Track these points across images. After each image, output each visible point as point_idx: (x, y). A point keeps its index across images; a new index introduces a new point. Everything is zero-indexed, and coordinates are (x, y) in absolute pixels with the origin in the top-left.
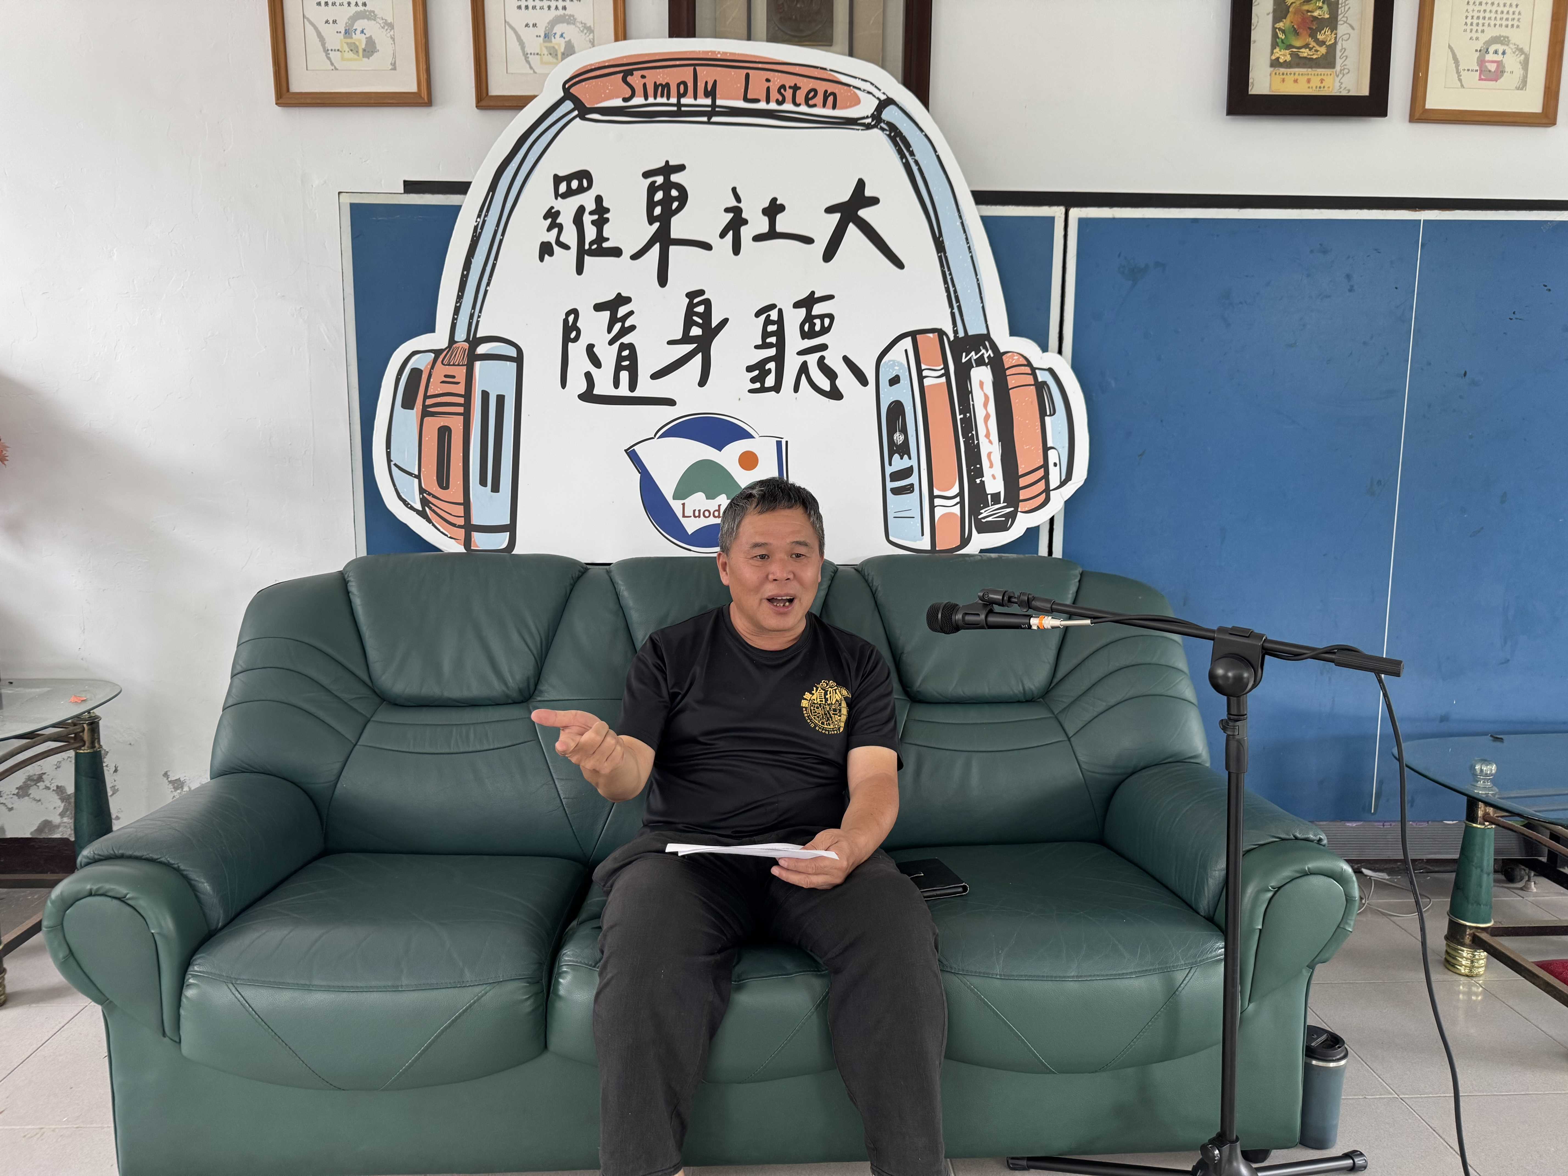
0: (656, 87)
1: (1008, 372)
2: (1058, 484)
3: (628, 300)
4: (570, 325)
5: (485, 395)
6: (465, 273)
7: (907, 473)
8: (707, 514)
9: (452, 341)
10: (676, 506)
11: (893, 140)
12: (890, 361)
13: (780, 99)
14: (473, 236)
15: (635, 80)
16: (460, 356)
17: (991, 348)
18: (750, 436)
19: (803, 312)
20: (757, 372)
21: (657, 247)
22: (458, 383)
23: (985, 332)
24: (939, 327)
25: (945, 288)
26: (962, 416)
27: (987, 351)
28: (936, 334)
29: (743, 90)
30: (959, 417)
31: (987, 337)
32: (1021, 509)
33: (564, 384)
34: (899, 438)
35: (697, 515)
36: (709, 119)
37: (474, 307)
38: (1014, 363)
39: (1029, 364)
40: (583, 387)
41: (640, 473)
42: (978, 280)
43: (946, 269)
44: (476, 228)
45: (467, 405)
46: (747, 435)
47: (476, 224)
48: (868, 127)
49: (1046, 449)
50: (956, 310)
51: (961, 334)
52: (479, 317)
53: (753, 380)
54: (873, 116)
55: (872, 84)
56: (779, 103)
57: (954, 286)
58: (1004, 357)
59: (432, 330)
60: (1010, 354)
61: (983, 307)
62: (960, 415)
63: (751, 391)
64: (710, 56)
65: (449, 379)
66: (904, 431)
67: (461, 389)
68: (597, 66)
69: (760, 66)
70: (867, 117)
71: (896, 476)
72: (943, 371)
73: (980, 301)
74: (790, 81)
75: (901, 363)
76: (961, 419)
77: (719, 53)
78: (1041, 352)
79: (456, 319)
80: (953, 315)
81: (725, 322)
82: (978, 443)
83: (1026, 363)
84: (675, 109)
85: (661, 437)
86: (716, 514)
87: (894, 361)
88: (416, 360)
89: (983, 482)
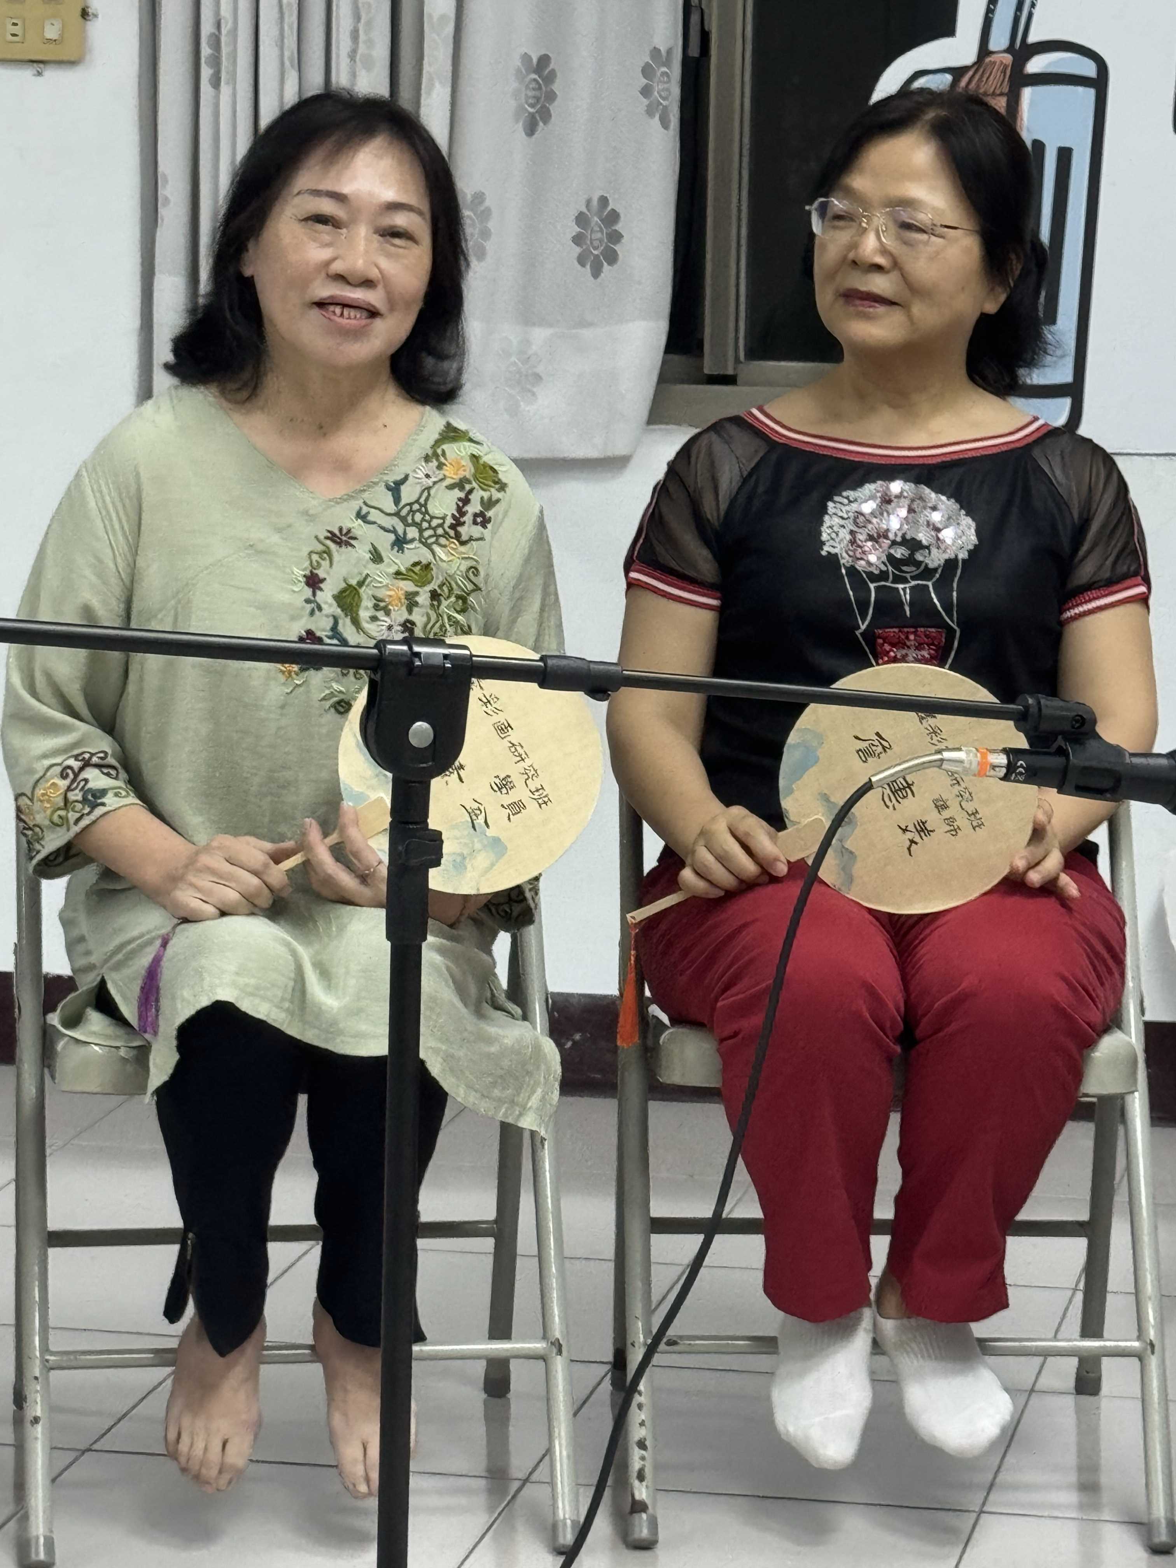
9: (984, 51)
16: (997, 80)
59: (950, 31)
79: (993, 12)
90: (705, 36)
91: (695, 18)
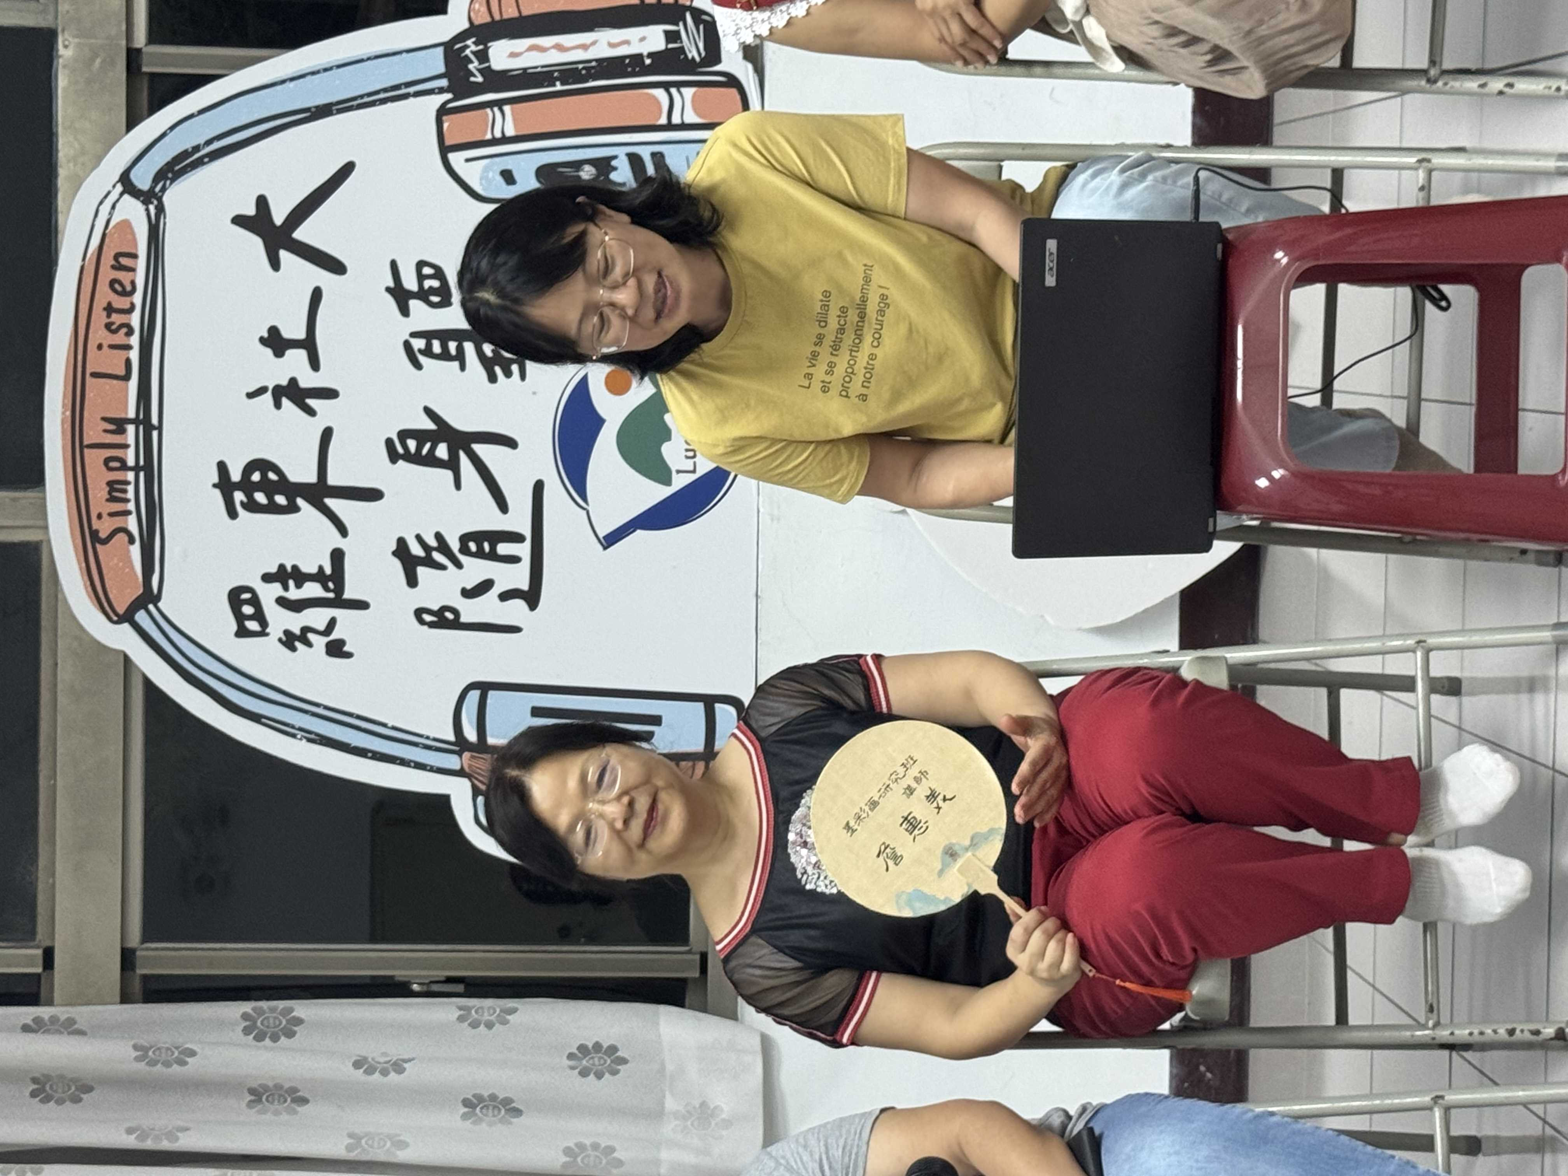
0: (112, 499)
1: (497, 17)
3: (401, 542)
4: (435, 619)
6: (370, 755)
7: (635, 161)
9: (460, 773)
10: (679, 482)
11: (178, 175)
12: (481, 184)
13: (124, 330)
14: (321, 744)
15: (104, 527)
17: (464, 41)
18: (584, 379)
19: (415, 305)
20: (498, 370)
21: (330, 502)
23: (440, 50)
24: (434, 114)
25: (380, 104)
26: (558, 83)
27: (467, 47)
28: (444, 118)
29: (115, 382)
30: (559, 87)
31: (448, 46)
33: (515, 629)
34: (587, 172)
36: (154, 428)
37: (415, 744)
38: (484, 9)
40: (519, 604)
41: (634, 531)
42: (369, 59)
43: (355, 103)
44: (310, 740)
46: (583, 383)
47: (304, 741)
48: (160, 209)
50: (412, 90)
51: (444, 82)
52: (428, 738)
53: (508, 374)
54: (146, 202)
55: (101, 203)
56: (130, 332)
57: (377, 92)
58: (476, 22)
59: (446, 798)
60: (472, 14)
61: (407, 51)
62: (554, 85)
63: (522, 377)
64: (68, 425)
66: (577, 165)
68: (86, 578)
69: (80, 357)
70: (147, 210)
72: (496, 109)
73: (398, 56)
74: (100, 317)
75: (484, 167)
76: (562, 84)
77: (63, 413)
79: (433, 767)
80: (417, 94)
81: (428, 412)
82: (596, 60)
84: (142, 474)
85: (585, 499)
87: (481, 179)
89: (650, 55)
90: (449, 980)
91: (435, 988)
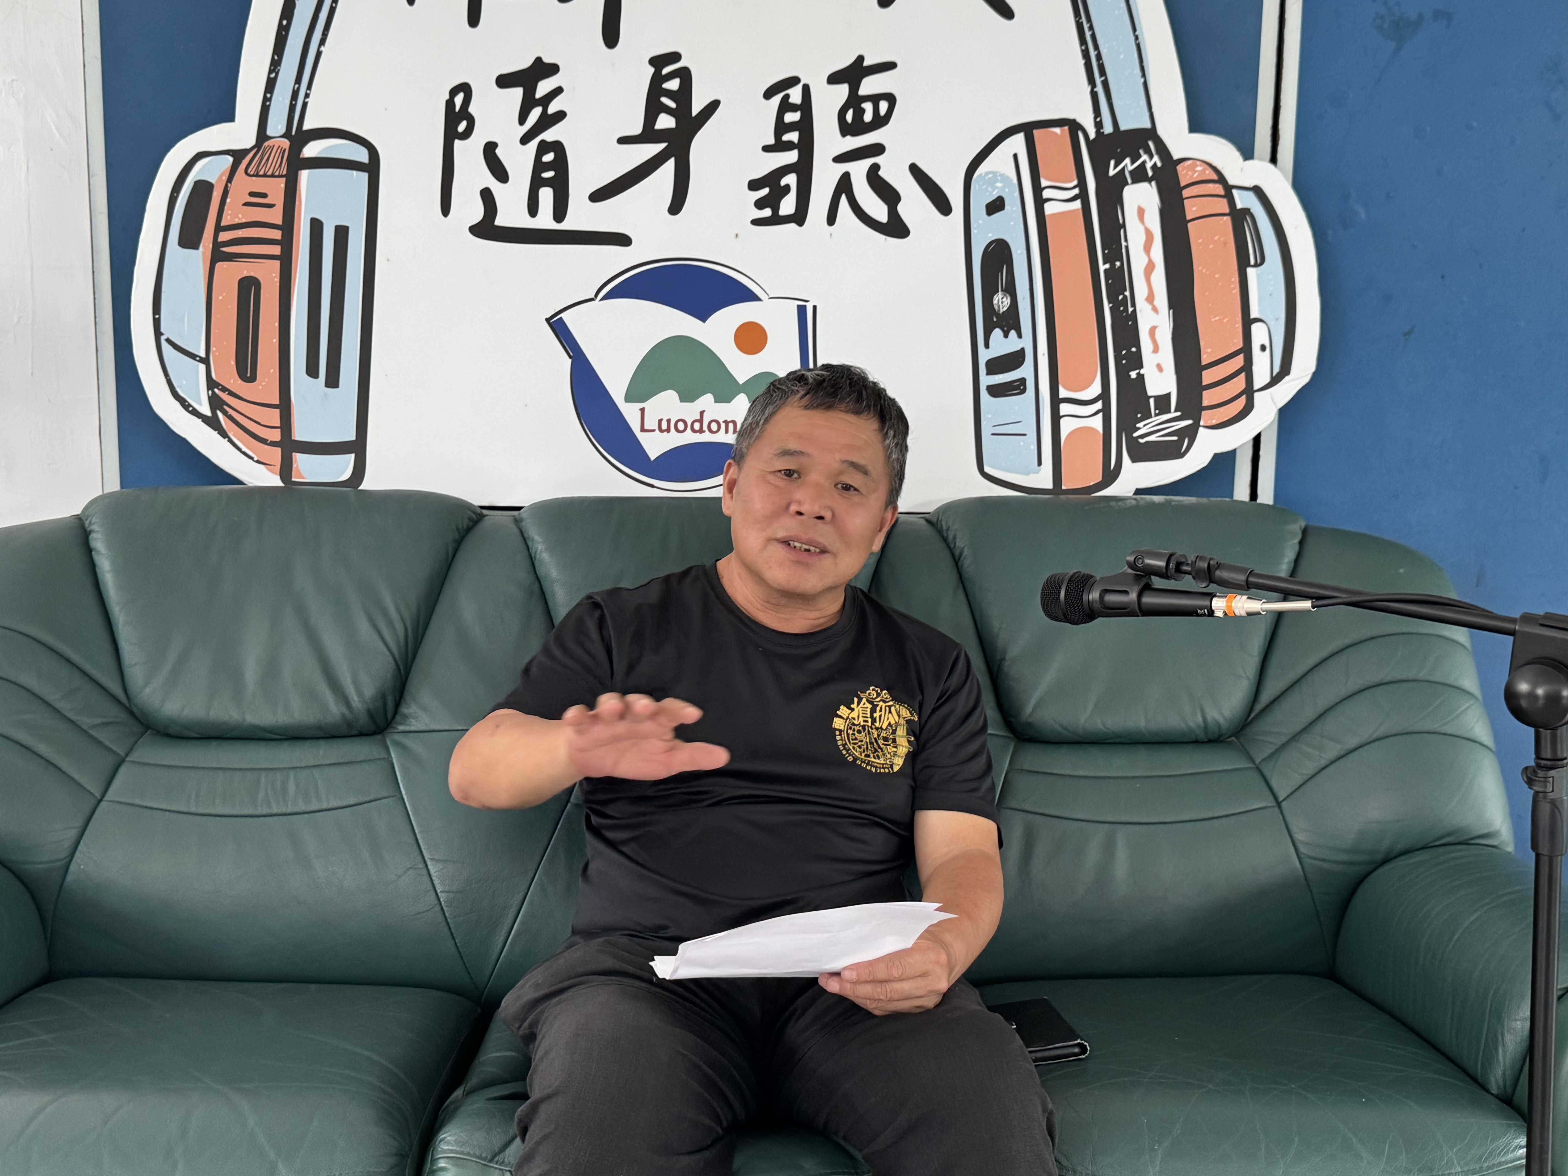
1: (1186, 193)
2: (1267, 380)
3: (553, 69)
4: (457, 109)
5: (316, 226)
6: (285, 22)
7: (1015, 360)
8: (681, 426)
9: (262, 135)
10: (630, 412)
12: (987, 173)
16: (276, 162)
17: (1158, 153)
18: (755, 298)
19: (843, 91)
20: (765, 191)
22: (271, 206)
23: (1148, 125)
24: (1070, 116)
25: (1083, 51)
26: (1107, 266)
27: (1151, 157)
28: (1066, 128)
30: (1103, 267)
31: (1151, 133)
32: (1205, 421)
33: (446, 209)
34: (1001, 302)
35: (664, 427)
37: (298, 80)
38: (1196, 177)
39: (1221, 179)
40: (477, 213)
41: (570, 357)
42: (1137, 38)
43: (1084, 19)
45: (287, 243)
46: (749, 296)
49: (1248, 322)
50: (1099, 89)
51: (1108, 128)
52: (307, 96)
53: (760, 204)
57: (1096, 47)
58: (1179, 168)
59: (230, 117)
60: (1190, 162)
61: (1145, 85)
62: (1104, 263)
63: (756, 222)
65: (257, 199)
66: (1011, 290)
67: (276, 216)
71: (997, 365)
72: (1076, 191)
73: (1140, 74)
75: (1008, 177)
76: (1106, 271)
78: (1241, 159)
79: (270, 100)
80: (1094, 96)
81: (713, 106)
82: (1134, 311)
83: (1215, 177)
85: (606, 297)
86: (697, 426)
87: (995, 173)
88: (204, 167)
89: (1141, 377)
